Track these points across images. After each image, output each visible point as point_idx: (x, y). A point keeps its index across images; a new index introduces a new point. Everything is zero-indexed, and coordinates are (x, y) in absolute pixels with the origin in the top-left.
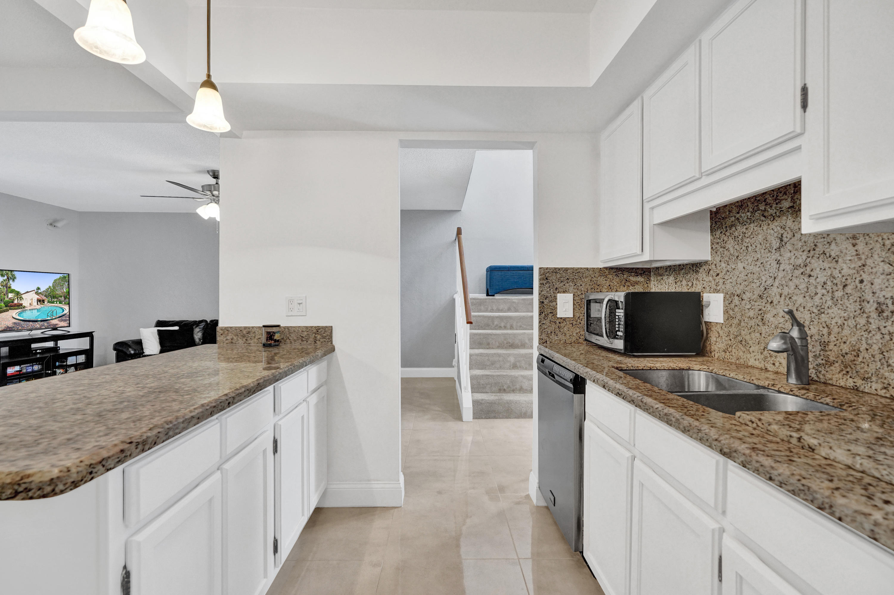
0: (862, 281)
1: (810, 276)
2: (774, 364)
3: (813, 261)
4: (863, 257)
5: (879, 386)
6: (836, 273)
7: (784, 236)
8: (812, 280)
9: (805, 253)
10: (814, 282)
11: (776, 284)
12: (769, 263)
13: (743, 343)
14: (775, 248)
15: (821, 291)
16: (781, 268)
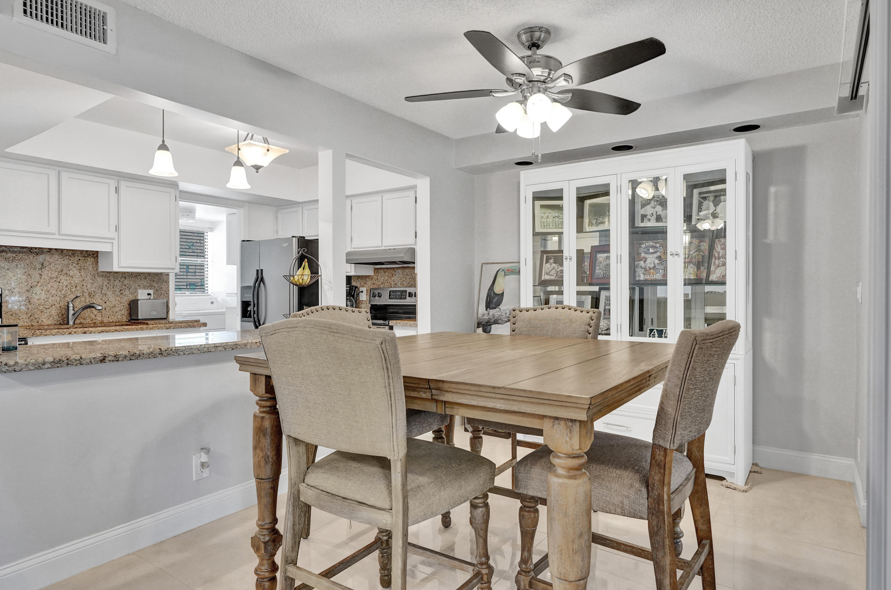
0: (83, 285)
1: (59, 282)
2: (38, 322)
3: (61, 276)
4: (83, 277)
5: (90, 320)
6: (72, 282)
7: (44, 263)
8: (60, 284)
9: (57, 272)
10: (62, 285)
11: (39, 284)
12: (34, 275)
13: (14, 315)
14: (38, 268)
15: (65, 288)
16: (43, 278)
